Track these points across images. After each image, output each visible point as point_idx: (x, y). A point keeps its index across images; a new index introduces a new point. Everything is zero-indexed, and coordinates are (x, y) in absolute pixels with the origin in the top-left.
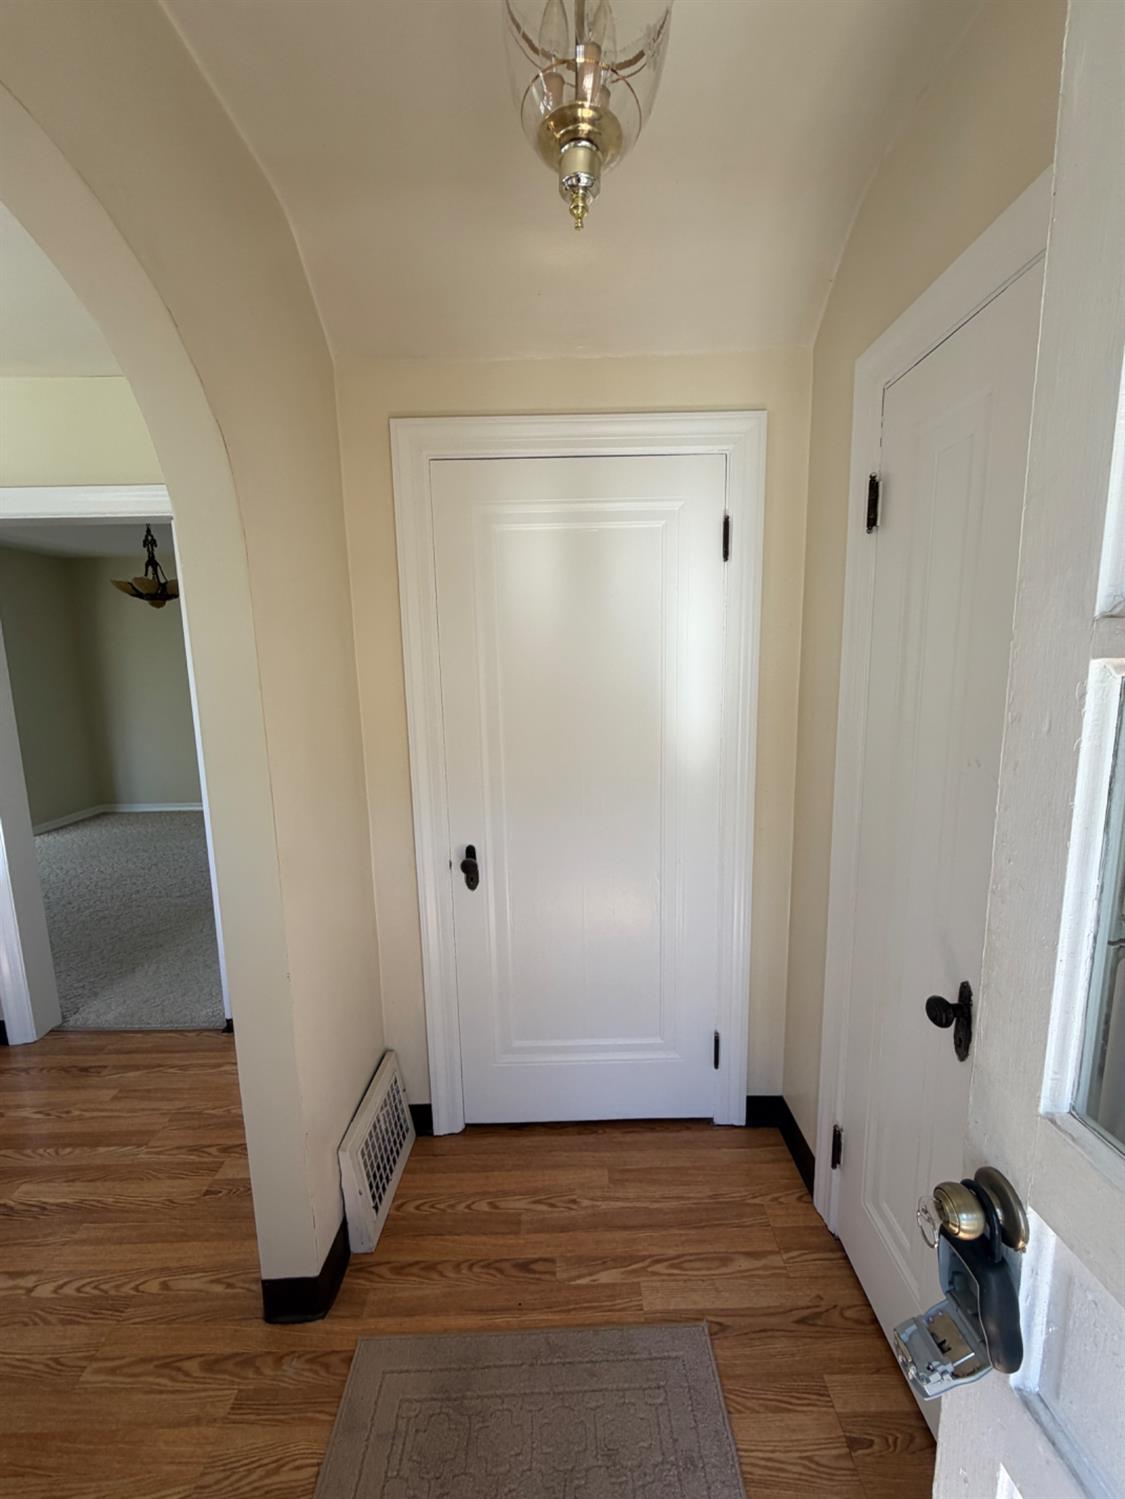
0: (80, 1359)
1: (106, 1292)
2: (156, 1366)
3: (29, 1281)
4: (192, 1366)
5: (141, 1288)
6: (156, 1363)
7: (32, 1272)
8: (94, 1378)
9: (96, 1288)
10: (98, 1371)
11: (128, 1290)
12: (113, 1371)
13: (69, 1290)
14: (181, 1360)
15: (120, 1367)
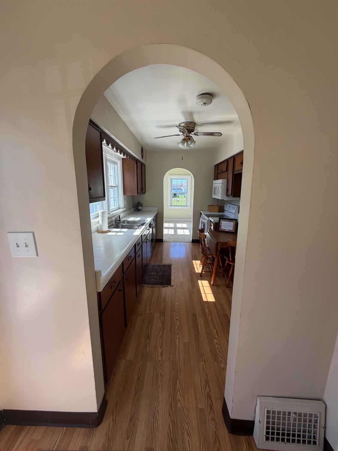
0: (204, 359)
1: (218, 354)
2: (206, 379)
3: (217, 337)
4: (208, 389)
5: (222, 362)
6: (207, 379)
7: (218, 336)
8: (201, 364)
9: (219, 351)
10: (203, 365)
11: (220, 359)
12: (203, 368)
13: (217, 346)
14: (208, 385)
15: (204, 369)
